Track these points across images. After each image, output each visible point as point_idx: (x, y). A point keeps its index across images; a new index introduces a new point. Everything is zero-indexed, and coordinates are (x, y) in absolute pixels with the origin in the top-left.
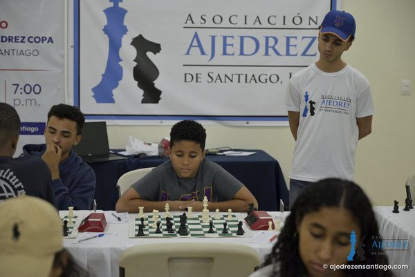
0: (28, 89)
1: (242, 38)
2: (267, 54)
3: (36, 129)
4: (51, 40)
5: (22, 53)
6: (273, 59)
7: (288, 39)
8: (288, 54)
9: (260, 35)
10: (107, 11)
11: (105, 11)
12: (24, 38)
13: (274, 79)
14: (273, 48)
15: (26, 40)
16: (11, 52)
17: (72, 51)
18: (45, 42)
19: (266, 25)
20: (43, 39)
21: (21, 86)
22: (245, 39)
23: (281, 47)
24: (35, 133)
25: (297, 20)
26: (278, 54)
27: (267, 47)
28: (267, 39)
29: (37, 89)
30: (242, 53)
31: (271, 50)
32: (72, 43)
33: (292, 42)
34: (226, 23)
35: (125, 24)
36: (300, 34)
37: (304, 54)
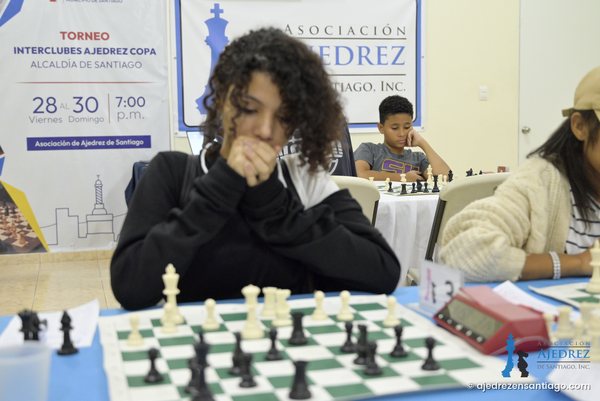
0: (132, 102)
1: (337, 48)
2: (360, 63)
3: (142, 142)
4: (153, 52)
5: (124, 65)
6: (366, 68)
7: (379, 48)
8: (379, 63)
9: (354, 45)
10: (208, 22)
11: (207, 22)
12: (126, 49)
13: (368, 87)
14: (366, 57)
15: (128, 51)
16: (114, 64)
17: (175, 62)
18: (148, 54)
19: (359, 35)
20: (146, 51)
21: (125, 98)
22: (340, 49)
23: (373, 57)
24: (141, 146)
25: (387, 31)
26: (371, 63)
27: (360, 56)
28: (360, 48)
29: (141, 102)
30: (337, 63)
31: (364, 59)
32: (175, 55)
33: (383, 51)
34: (322, 34)
35: (226, 35)
36: (390, 44)
37: (394, 63)
